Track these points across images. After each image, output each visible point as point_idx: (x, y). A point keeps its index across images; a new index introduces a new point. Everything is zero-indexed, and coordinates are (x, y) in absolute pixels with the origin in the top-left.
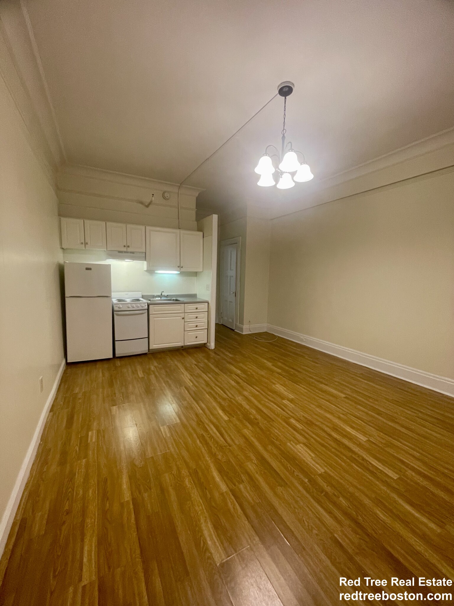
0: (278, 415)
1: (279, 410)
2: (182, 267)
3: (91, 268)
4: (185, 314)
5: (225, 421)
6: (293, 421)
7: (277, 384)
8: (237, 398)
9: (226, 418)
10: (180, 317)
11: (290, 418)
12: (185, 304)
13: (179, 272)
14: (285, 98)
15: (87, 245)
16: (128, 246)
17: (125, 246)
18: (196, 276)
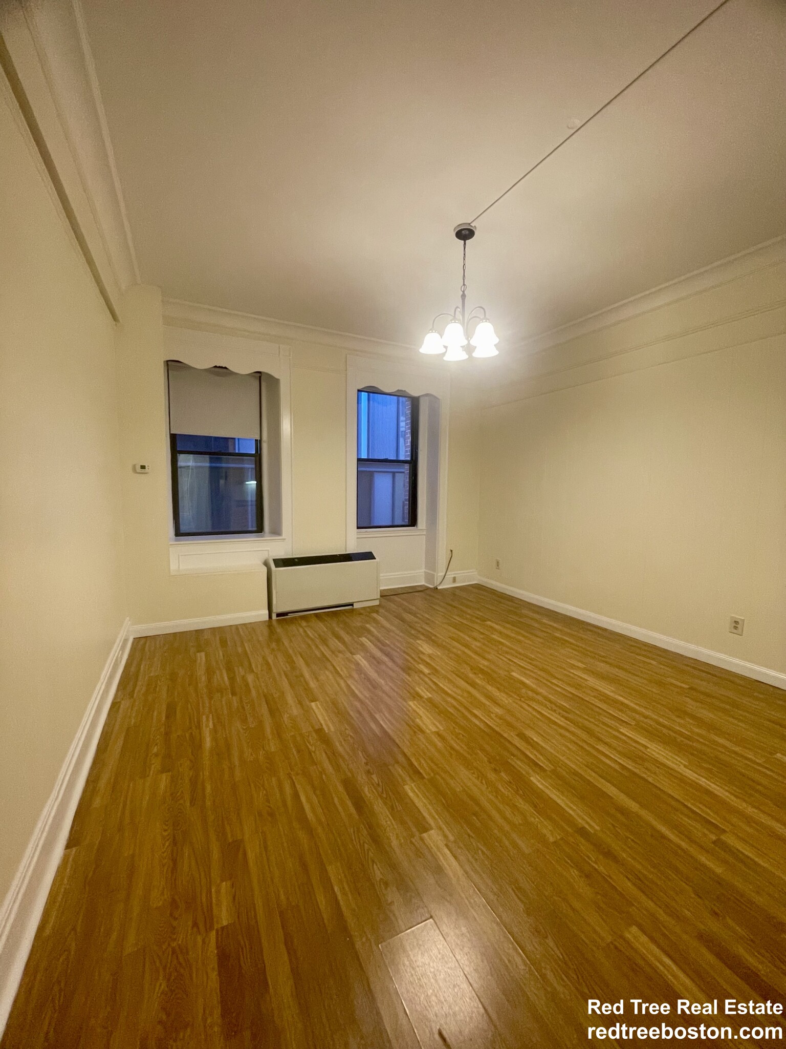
0: (445, 677)
1: (441, 683)
5: (513, 671)
6: (426, 671)
7: (433, 733)
8: (511, 701)
9: (514, 674)
11: (429, 674)
14: (465, 244)
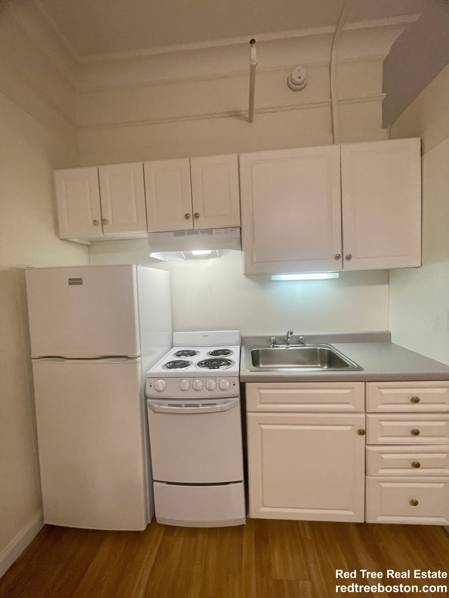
2: (349, 258)
3: (80, 279)
4: (368, 415)
10: (349, 428)
12: (367, 383)
13: (337, 275)
15: (105, 227)
16: (196, 214)
17: (187, 216)
18: (388, 282)
